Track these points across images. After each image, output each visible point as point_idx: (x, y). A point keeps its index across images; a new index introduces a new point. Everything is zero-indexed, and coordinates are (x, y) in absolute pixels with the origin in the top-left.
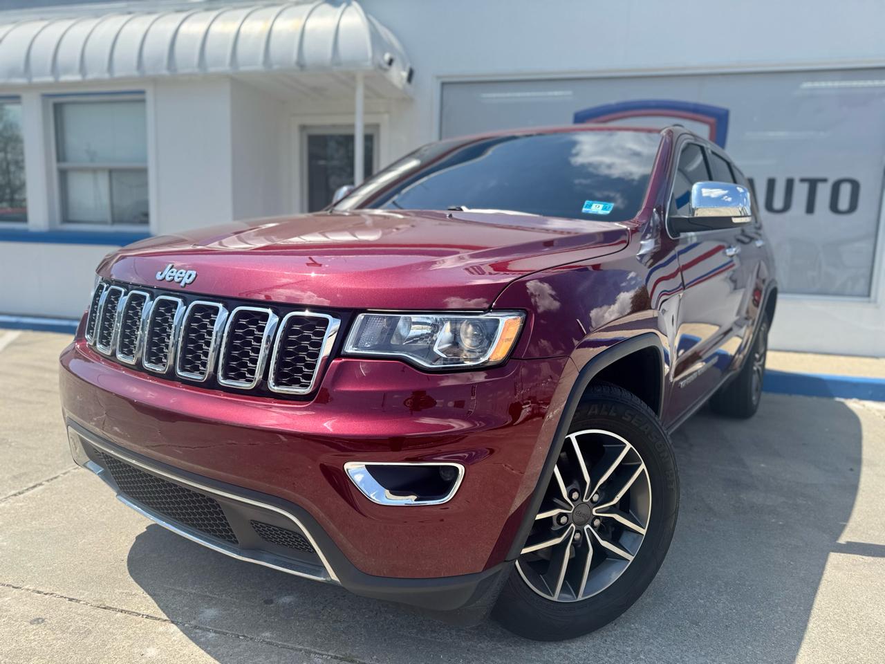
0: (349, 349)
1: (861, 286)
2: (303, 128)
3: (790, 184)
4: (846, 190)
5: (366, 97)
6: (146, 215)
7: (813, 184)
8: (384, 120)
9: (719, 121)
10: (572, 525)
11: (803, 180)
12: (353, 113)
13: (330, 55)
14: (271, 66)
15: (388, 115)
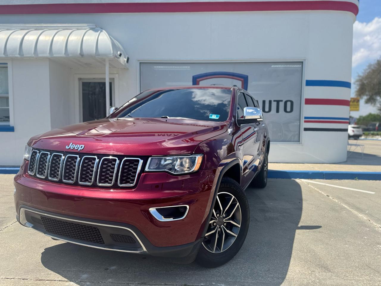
0: (147, 169)
1: (296, 138)
2: (80, 79)
3: (270, 102)
4: (289, 104)
5: (110, 68)
6: (8, 117)
7: (278, 102)
8: (116, 77)
9: (245, 80)
10: (218, 226)
11: (274, 101)
12: (105, 74)
13: (94, 52)
14: (68, 55)
15: (118, 75)
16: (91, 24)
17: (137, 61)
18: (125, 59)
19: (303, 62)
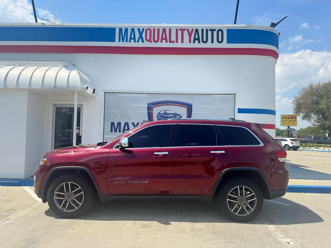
2: (54, 105)
8: (84, 103)
9: (189, 107)
12: (74, 101)
13: (66, 85)
14: (44, 87)
15: (86, 101)
16: (65, 63)
17: (102, 91)
18: (92, 90)
19: (235, 94)
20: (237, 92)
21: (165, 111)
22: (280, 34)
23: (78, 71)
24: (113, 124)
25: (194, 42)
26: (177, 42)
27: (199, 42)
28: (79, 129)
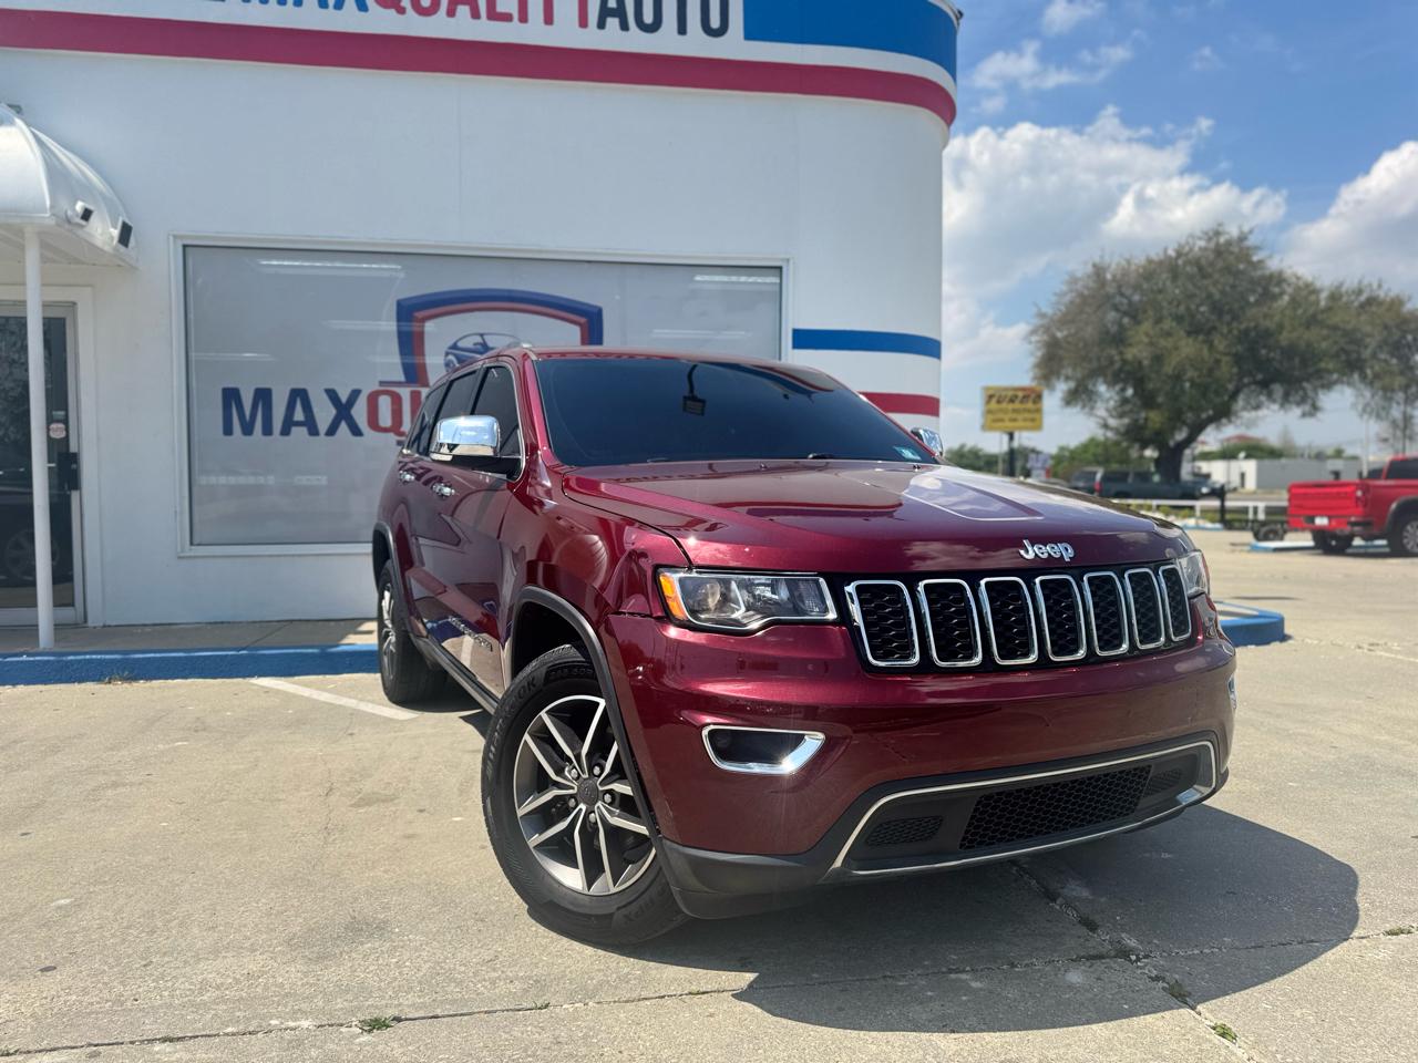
8: (82, 298)
9: (590, 322)
12: (24, 284)
15: (89, 289)
17: (171, 238)
18: (112, 230)
19: (780, 268)
20: (788, 260)
21: (482, 335)
22: (961, 14)
23: (35, 136)
24: (231, 396)
25: (601, 25)
26: (523, 18)
27: (624, 26)
28: (66, 421)
